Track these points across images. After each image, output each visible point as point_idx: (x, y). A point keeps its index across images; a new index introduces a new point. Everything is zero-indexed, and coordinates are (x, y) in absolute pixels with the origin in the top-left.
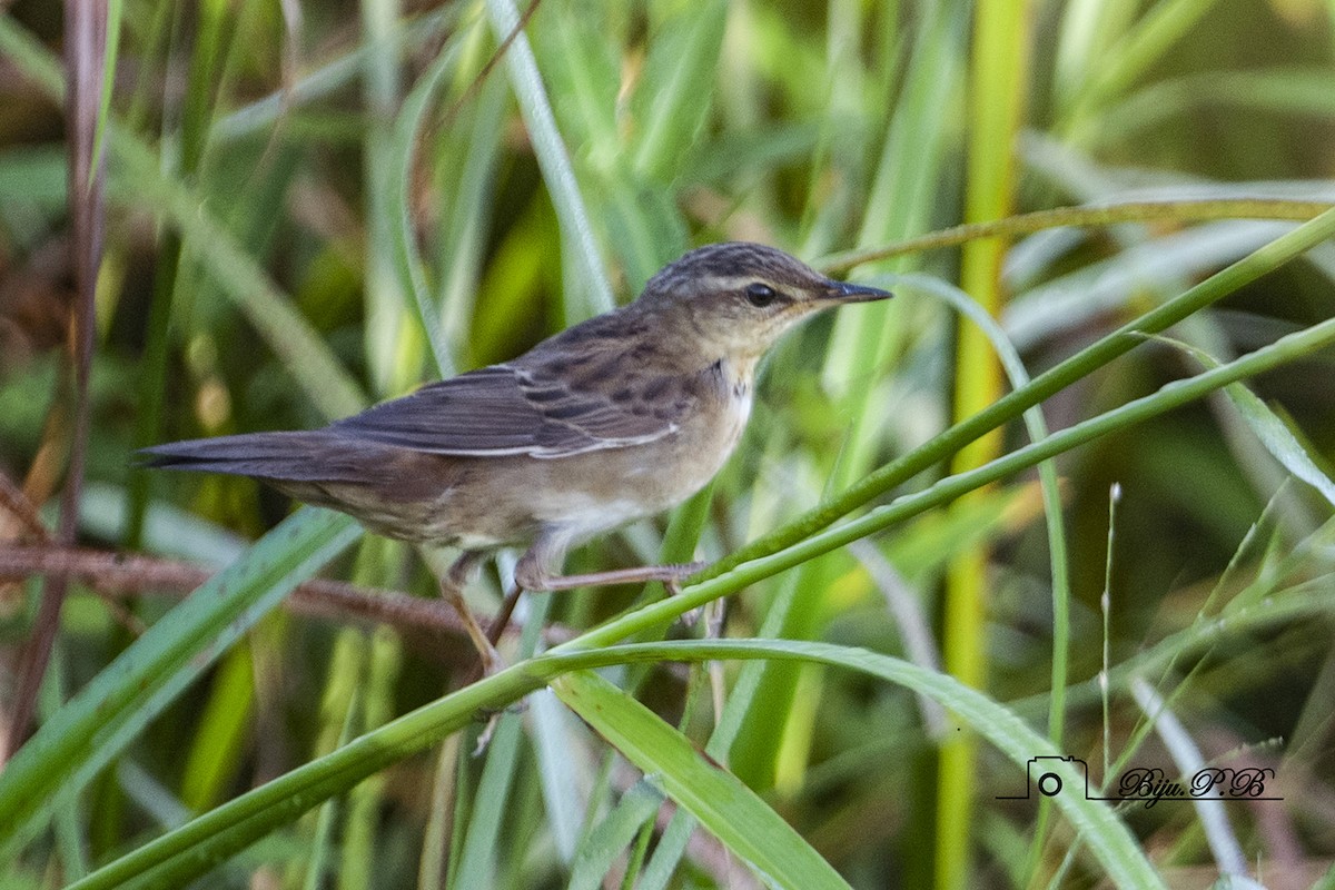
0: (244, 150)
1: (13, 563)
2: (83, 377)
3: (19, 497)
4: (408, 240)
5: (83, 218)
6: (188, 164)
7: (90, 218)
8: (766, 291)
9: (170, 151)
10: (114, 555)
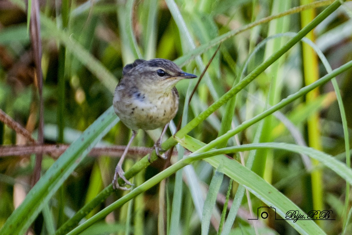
0: (81, 18)
1: (26, 151)
2: (40, 92)
3: (25, 131)
4: (134, 40)
5: (35, 44)
6: (65, 25)
7: (37, 44)
8: (163, 72)
9: (59, 21)
10: (56, 146)
